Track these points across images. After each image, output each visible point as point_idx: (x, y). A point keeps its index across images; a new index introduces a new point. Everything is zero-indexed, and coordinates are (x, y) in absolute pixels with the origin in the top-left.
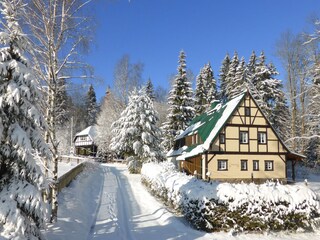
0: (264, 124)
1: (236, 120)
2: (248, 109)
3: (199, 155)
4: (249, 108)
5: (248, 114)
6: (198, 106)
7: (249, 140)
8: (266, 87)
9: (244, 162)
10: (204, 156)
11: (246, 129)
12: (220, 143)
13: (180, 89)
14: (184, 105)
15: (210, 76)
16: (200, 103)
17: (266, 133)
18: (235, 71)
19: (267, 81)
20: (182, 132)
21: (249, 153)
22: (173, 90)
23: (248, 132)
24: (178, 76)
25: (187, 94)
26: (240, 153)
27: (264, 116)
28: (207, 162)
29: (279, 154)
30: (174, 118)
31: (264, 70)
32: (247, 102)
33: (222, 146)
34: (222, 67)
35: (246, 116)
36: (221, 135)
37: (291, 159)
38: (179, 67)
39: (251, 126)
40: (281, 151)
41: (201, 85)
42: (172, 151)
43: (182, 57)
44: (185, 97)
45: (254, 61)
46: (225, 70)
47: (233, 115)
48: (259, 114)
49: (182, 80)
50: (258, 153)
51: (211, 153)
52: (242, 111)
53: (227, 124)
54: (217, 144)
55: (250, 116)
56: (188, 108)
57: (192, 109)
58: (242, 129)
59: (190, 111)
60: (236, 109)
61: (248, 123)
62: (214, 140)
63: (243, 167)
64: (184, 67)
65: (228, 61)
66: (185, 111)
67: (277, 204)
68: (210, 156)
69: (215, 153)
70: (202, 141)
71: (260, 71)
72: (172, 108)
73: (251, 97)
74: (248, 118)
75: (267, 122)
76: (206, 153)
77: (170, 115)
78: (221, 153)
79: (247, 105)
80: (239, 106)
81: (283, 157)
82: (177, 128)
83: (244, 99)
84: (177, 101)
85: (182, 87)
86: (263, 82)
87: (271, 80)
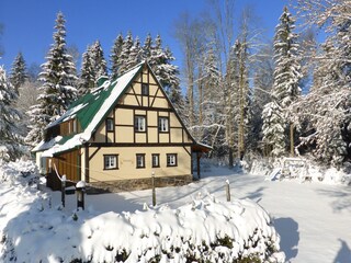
0: (166, 107)
1: (130, 100)
2: (145, 86)
3: (77, 149)
4: (148, 84)
5: (145, 92)
6: (83, 89)
7: (147, 127)
8: (162, 72)
9: (140, 156)
10: (83, 150)
11: (143, 112)
12: (108, 131)
13: (57, 62)
14: (63, 84)
15: (100, 56)
16: (86, 86)
17: (168, 118)
18: (129, 52)
19: (163, 65)
20: (58, 117)
21: (147, 145)
22: (47, 64)
23: (145, 117)
24: (54, 46)
25: (66, 69)
26: (134, 145)
27: (165, 97)
28: (88, 159)
29: (183, 145)
30: (48, 100)
31: (160, 53)
32: (145, 77)
33: (110, 136)
34: (114, 47)
35: (143, 95)
36: (108, 120)
37: (197, 151)
38: (56, 34)
39: (150, 108)
40: (186, 141)
41: (87, 65)
42: (42, 142)
43: (60, 22)
44: (63, 73)
45: (149, 44)
46: (118, 51)
47: (125, 93)
48: (160, 94)
49: (60, 52)
50: (158, 145)
51: (94, 145)
52: (137, 88)
53: (117, 105)
54: (103, 132)
55: (148, 95)
56: (68, 88)
57: (73, 89)
58: (138, 112)
59: (70, 92)
60: (130, 85)
61: (145, 104)
62: (98, 127)
63: (138, 163)
64: (63, 35)
65: (121, 41)
66: (64, 91)
67: (213, 246)
68: (92, 150)
69: (100, 145)
70: (82, 129)
71: (156, 54)
72: (45, 87)
73: (149, 71)
74: (145, 98)
75: (169, 104)
76: (86, 145)
77: (42, 96)
78: (108, 144)
79: (145, 81)
80: (133, 81)
81: (189, 148)
82: (51, 113)
83: (140, 73)
84: (53, 77)
85: (59, 60)
86: (159, 67)
87: (168, 66)
